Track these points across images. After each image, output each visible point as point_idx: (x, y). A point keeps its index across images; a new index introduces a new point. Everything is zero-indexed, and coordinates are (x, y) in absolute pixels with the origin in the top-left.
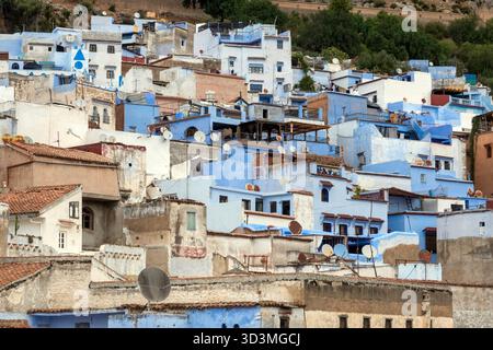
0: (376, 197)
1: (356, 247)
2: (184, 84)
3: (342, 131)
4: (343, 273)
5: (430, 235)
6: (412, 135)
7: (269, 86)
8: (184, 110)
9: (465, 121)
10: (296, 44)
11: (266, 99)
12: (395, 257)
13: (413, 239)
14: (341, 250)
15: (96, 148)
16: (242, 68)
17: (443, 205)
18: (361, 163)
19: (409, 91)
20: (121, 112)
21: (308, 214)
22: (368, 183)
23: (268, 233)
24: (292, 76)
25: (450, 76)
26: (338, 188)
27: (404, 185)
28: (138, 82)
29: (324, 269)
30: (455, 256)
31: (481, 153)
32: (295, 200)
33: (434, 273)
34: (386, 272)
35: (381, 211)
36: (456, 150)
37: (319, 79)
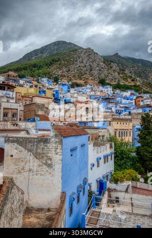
0: (123, 107)
1: (120, 114)
2: (99, 93)
3: (118, 99)
4: (118, 117)
5: (130, 112)
6: (128, 99)
7: (109, 93)
8: (98, 97)
9: (135, 97)
10: (113, 88)
11: (109, 95)
12: (125, 115)
13: (127, 113)
14: (118, 114)
15: (87, 102)
16: (106, 91)
17: (132, 108)
18: (121, 103)
19: (128, 94)
20: (90, 97)
21: (114, 109)
22: (122, 106)
23: (108, 112)
24: (112, 92)
25: (133, 92)
26: (118, 106)
27: (127, 106)
28: (93, 93)
29: (116, 117)
30: (133, 115)
31: (137, 102)
32: (112, 108)
33: (130, 117)
34: (124, 117)
35: (123, 109)
36: (133, 101)
37: (116, 92)
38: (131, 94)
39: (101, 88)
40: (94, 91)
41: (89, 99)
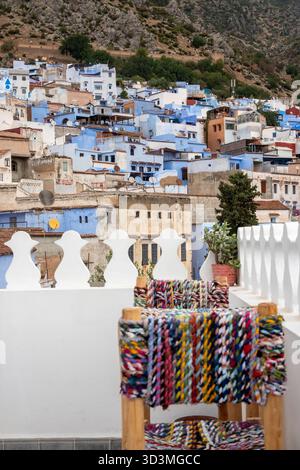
0: (157, 153)
1: (146, 178)
2: (61, 96)
3: (140, 119)
4: (138, 191)
5: (184, 171)
6: (176, 121)
7: (105, 97)
8: (62, 110)
9: (203, 113)
10: (120, 74)
11: (104, 103)
12: (165, 183)
13: (175, 173)
14: (139, 180)
15: (17, 131)
16: (91, 87)
17: (191, 156)
18: (151, 135)
19: (176, 98)
20: (29, 111)
21: (124, 162)
22: (154, 146)
23: (103, 171)
24: (117, 91)
25: (196, 90)
26: (139, 149)
27: (172, 146)
28: (38, 95)
29: (130, 189)
30: (196, 181)
31: (211, 129)
32: (117, 154)
33: (183, 190)
34: (159, 190)
35: (160, 159)
36: (198, 128)
37: (130, 92)
38: (191, 100)
39: (72, 74)
40: (46, 87)
41: (23, 122)
